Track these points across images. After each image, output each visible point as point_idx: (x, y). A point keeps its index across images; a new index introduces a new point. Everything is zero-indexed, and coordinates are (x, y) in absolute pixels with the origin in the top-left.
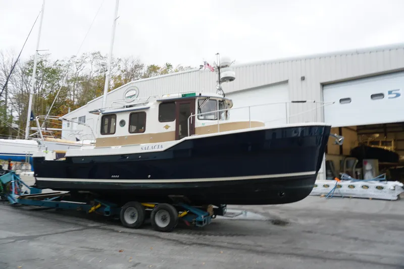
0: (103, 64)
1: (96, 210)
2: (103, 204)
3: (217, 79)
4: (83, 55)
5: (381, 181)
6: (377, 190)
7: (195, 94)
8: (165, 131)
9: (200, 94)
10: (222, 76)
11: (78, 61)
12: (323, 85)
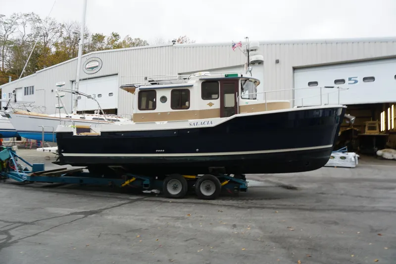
0: (76, 32)
1: (130, 183)
2: (139, 177)
3: (246, 61)
4: (14, 16)
5: (343, 152)
6: (341, 160)
7: (237, 75)
8: (209, 108)
9: (242, 76)
10: (252, 58)
11: (6, 22)
12: (295, 69)
